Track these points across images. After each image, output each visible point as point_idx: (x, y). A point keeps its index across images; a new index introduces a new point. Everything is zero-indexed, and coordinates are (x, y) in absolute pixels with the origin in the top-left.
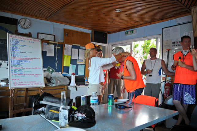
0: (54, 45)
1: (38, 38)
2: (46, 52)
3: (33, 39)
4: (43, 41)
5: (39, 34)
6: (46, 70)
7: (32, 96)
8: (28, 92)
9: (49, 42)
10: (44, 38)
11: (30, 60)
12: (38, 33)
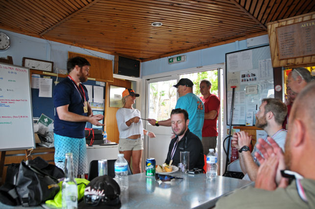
0: (52, 80)
1: (23, 65)
2: (37, 91)
3: (15, 68)
4: (33, 71)
5: (26, 60)
6: (38, 120)
7: (13, 165)
8: (6, 157)
9: (44, 72)
10: (34, 67)
11: (10, 103)
12: (24, 59)
